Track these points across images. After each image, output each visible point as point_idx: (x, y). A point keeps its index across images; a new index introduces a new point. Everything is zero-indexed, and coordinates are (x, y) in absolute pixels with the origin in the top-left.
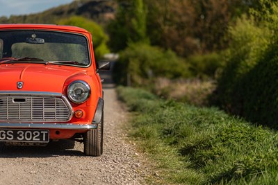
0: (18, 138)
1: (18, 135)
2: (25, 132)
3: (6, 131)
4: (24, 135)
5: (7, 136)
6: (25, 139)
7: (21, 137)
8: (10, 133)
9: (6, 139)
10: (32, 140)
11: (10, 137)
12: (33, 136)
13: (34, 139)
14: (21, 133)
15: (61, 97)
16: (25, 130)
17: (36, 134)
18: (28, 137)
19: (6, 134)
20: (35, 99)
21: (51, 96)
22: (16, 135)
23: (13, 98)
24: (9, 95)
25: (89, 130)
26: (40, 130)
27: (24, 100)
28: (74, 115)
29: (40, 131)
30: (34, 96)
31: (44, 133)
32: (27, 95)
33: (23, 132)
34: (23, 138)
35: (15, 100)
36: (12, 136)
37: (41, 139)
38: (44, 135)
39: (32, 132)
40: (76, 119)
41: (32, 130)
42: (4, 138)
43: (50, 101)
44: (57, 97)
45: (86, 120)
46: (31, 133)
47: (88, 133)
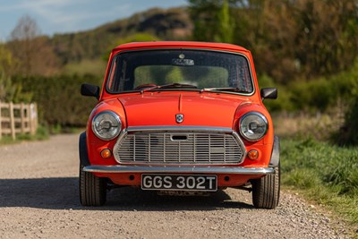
0: (178, 186)
1: (178, 182)
2: (186, 177)
3: (163, 177)
4: (185, 182)
5: (164, 183)
6: (186, 187)
7: (181, 185)
8: (168, 180)
9: (163, 187)
10: (195, 188)
11: (168, 185)
12: (197, 183)
13: (198, 187)
14: (181, 180)
15: (231, 134)
16: (186, 175)
17: (201, 180)
18: (191, 184)
19: (162, 180)
20: (198, 136)
21: (219, 133)
22: (175, 182)
23: (172, 135)
24: (166, 131)
25: (264, 175)
26: (205, 175)
27: (185, 138)
28: (247, 156)
29: (205, 177)
30: (197, 132)
31: (211, 179)
32: (189, 131)
33: (184, 179)
34: (184, 186)
35: (174, 138)
36: (170, 183)
37: (207, 187)
38: (211, 182)
39: (196, 178)
40: (249, 161)
41: (196, 175)
42: (160, 186)
43: (217, 138)
44: (227, 133)
45: (261, 162)
46: (193, 179)
47: (263, 179)
